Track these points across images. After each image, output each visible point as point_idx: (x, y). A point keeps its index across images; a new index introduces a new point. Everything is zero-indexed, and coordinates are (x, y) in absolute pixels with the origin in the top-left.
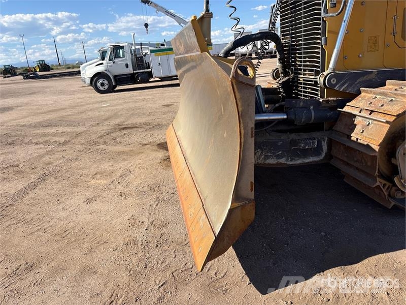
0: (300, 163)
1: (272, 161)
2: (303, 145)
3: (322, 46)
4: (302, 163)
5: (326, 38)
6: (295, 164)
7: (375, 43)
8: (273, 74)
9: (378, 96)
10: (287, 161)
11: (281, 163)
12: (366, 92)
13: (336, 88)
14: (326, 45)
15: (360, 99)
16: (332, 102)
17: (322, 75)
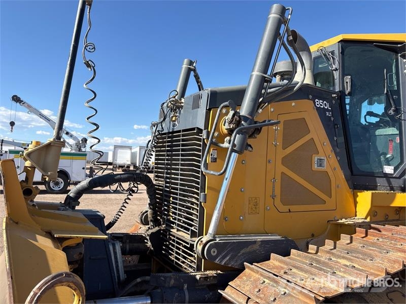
3: (201, 203)
5: (205, 195)
7: (256, 205)
8: (141, 218)
9: (267, 281)
12: (251, 270)
13: (217, 261)
14: (205, 202)
15: (245, 278)
16: (212, 278)
17: (200, 242)
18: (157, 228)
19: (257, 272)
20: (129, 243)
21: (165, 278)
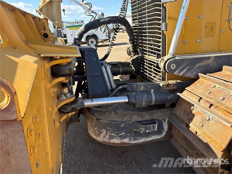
0: (143, 142)
1: (116, 141)
2: (143, 129)
3: (163, 31)
4: (145, 142)
5: (166, 25)
6: (138, 143)
7: (212, 29)
8: (128, 51)
9: (217, 86)
10: (131, 141)
11: (125, 143)
12: (205, 79)
13: (176, 73)
14: (166, 31)
15: (199, 84)
16: (172, 85)
17: (162, 60)
18: (136, 56)
19: (210, 80)
20: (122, 67)
21: (137, 85)
